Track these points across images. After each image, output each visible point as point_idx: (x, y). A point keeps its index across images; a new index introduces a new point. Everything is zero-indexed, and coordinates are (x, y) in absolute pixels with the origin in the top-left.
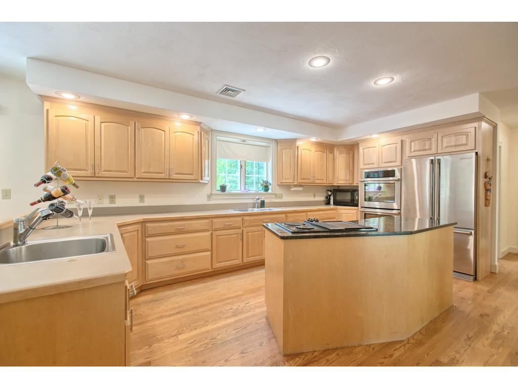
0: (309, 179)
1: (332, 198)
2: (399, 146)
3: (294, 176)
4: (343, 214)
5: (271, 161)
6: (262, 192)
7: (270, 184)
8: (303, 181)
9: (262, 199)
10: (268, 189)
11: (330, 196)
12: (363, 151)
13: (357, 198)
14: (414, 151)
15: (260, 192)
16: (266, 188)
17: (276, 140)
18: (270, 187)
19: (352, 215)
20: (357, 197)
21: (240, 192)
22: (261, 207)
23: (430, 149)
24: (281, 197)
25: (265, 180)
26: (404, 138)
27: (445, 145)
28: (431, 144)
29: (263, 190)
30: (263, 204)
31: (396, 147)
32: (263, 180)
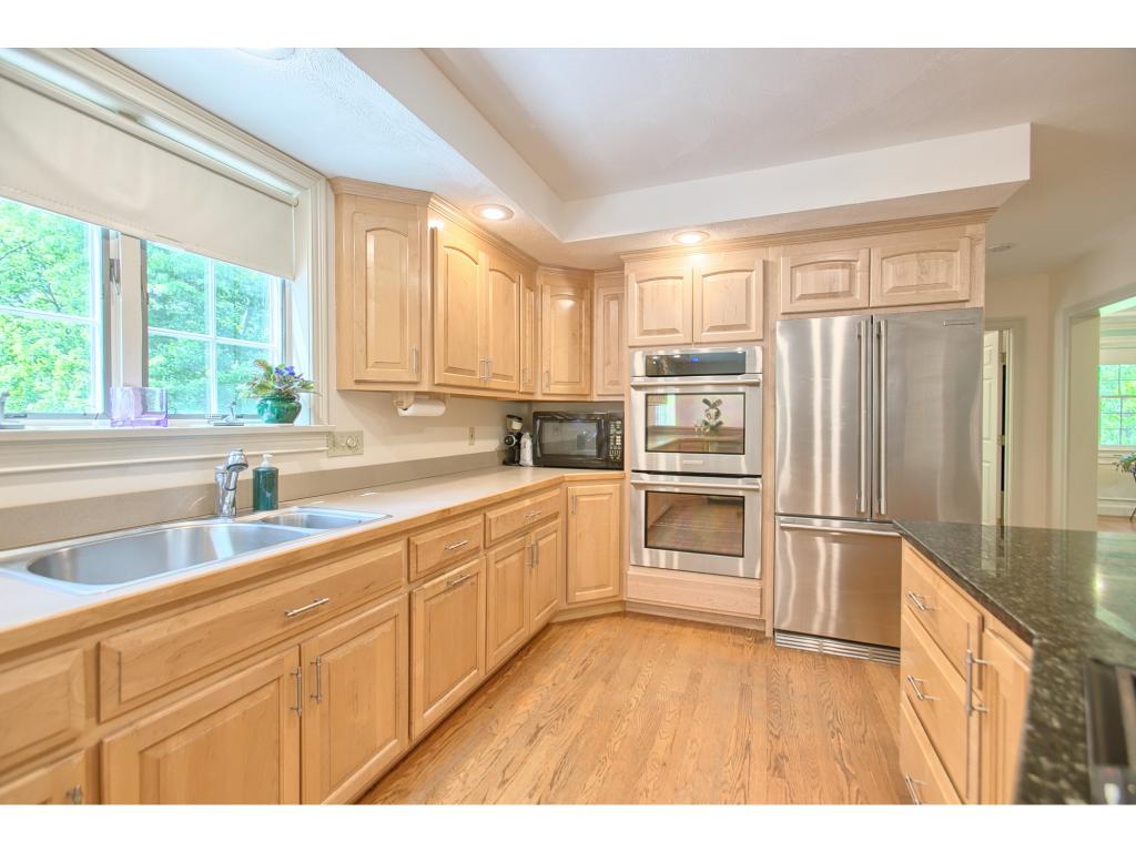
0: (472, 372)
1: (527, 443)
2: (756, 278)
3: (419, 354)
4: (582, 499)
5: (305, 275)
6: (262, 424)
7: (305, 386)
8: (454, 378)
9: (265, 465)
10: (296, 411)
11: (519, 436)
12: (641, 290)
13: (618, 442)
14: (803, 297)
15: (248, 424)
16: (284, 404)
17: (332, 182)
18: (303, 398)
19: (606, 498)
20: (619, 438)
21: (102, 425)
22: (256, 508)
23: (849, 293)
24: (355, 447)
25: (275, 362)
26: (771, 254)
27: (890, 282)
28: (851, 278)
29: (267, 414)
30: (265, 490)
31: (748, 282)
32: (262, 364)
